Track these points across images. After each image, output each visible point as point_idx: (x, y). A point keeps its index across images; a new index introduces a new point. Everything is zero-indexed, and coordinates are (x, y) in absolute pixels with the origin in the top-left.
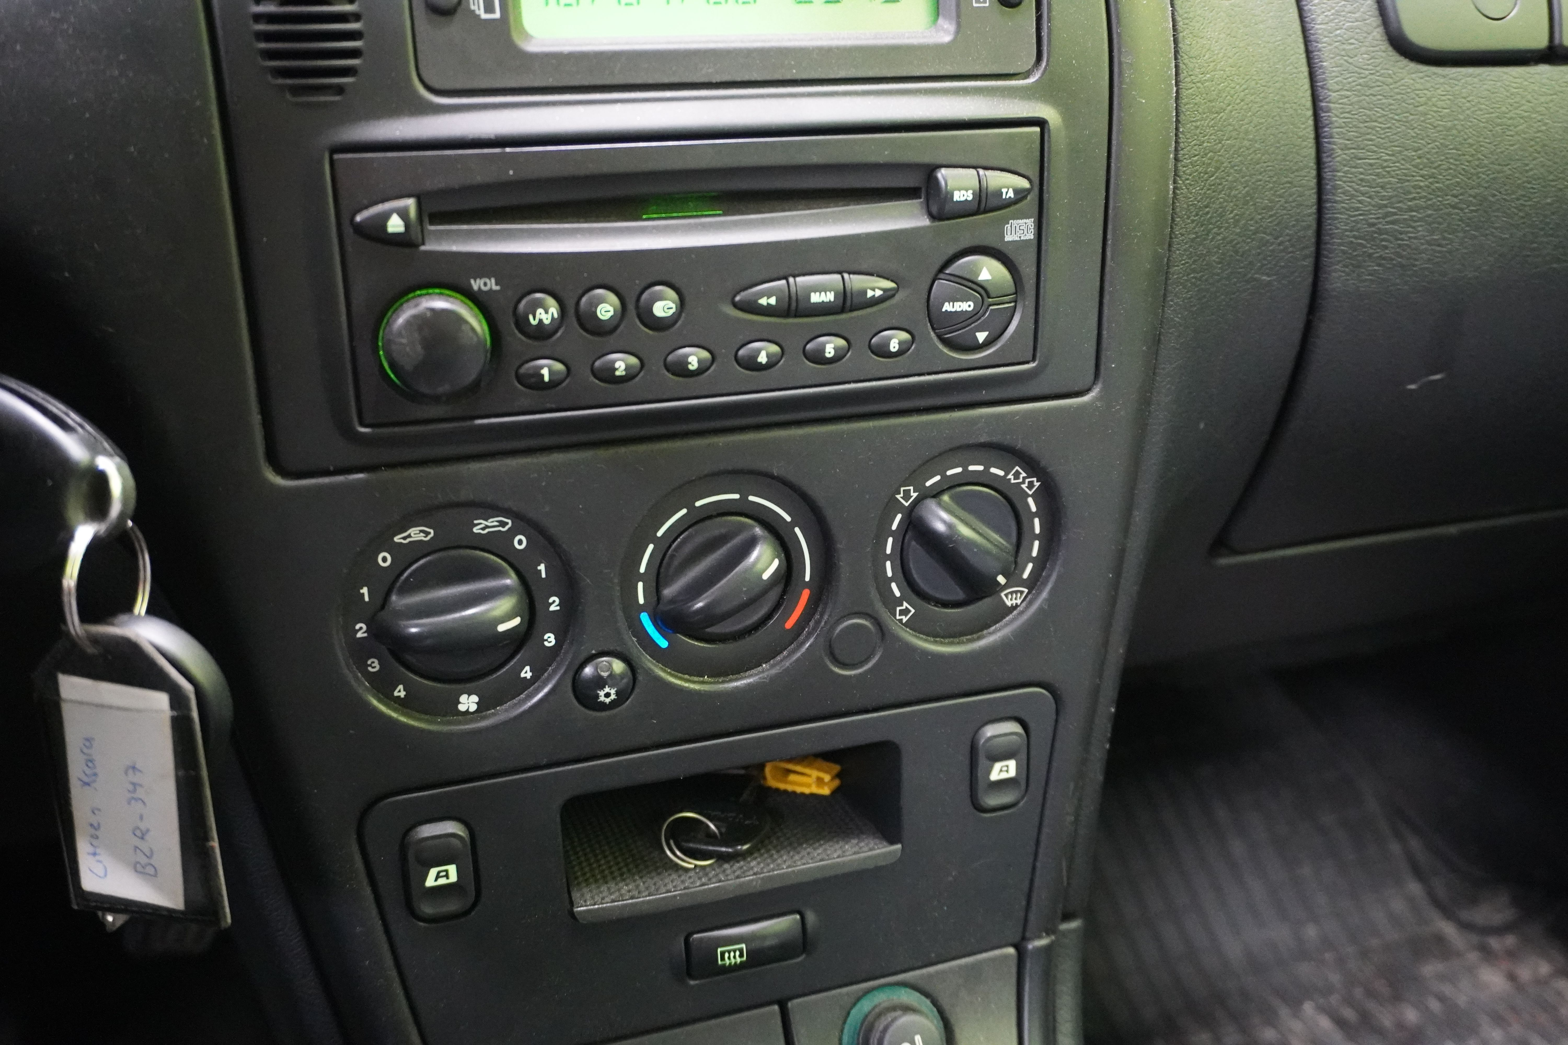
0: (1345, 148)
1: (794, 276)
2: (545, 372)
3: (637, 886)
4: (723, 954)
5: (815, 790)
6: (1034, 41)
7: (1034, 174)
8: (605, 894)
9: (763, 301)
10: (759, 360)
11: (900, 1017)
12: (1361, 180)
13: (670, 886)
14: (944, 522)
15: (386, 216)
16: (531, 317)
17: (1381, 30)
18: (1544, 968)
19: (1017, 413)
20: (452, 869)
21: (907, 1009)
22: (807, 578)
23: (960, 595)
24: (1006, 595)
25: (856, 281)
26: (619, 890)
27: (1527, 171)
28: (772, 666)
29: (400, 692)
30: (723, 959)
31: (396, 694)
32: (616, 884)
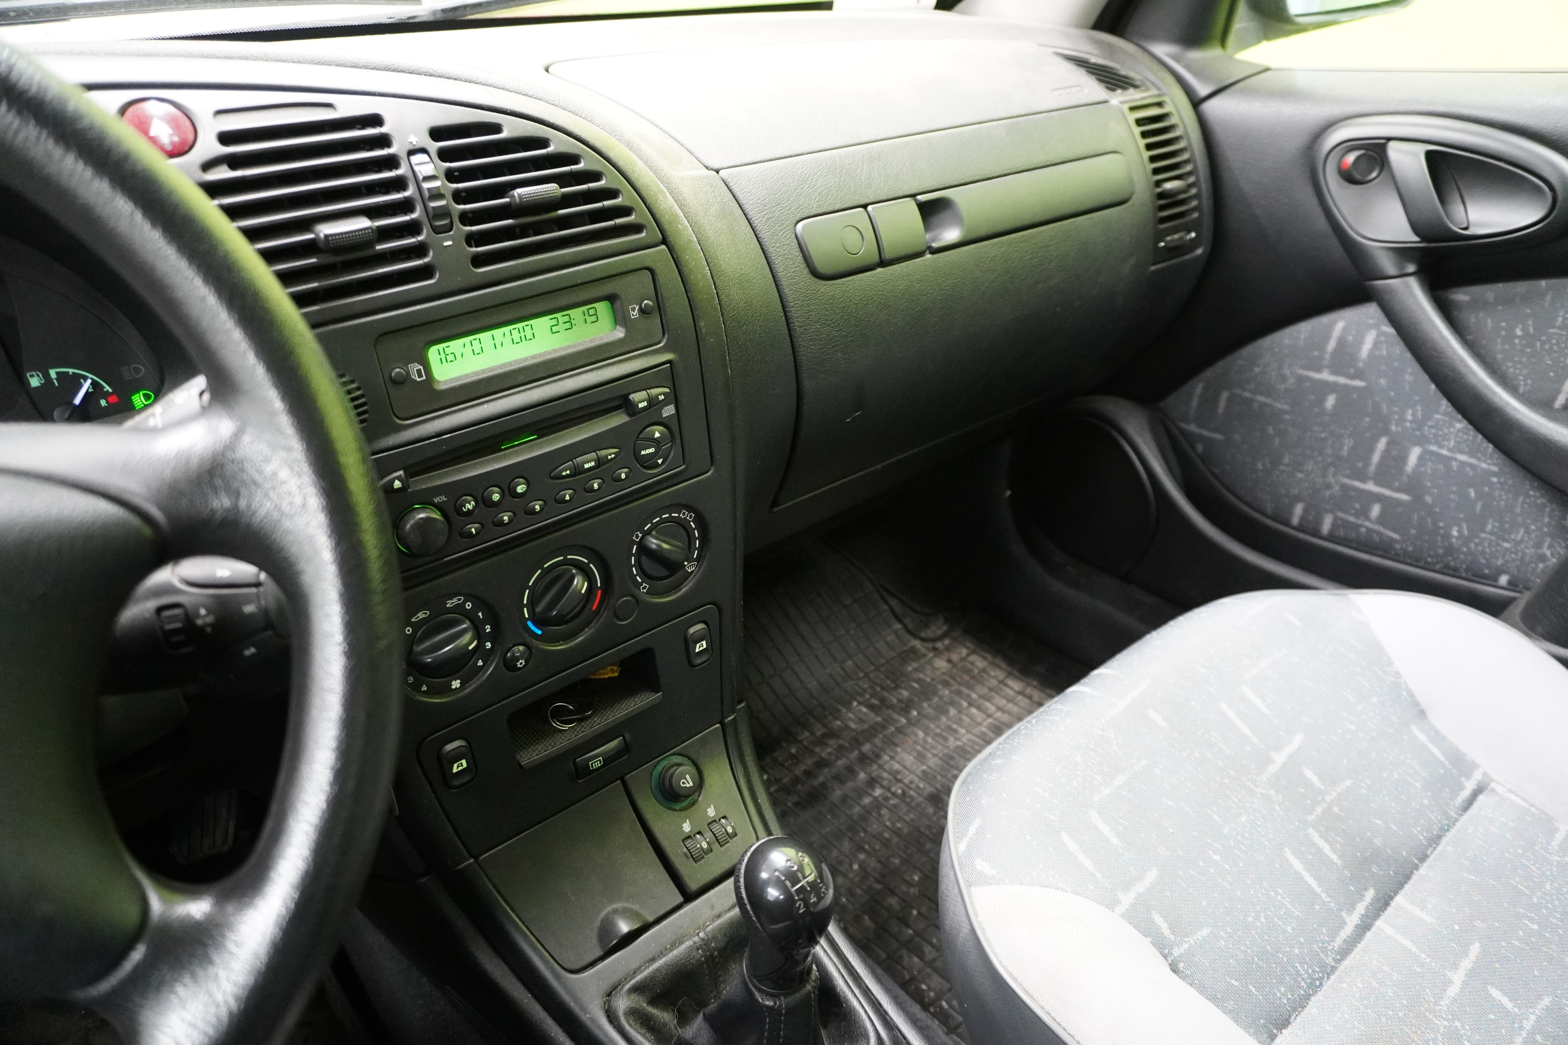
0: (801, 327)
1: (575, 459)
2: (473, 530)
3: (545, 745)
4: (592, 764)
5: (610, 675)
6: (661, 326)
7: (670, 385)
8: (531, 753)
9: (564, 473)
10: (566, 499)
11: (677, 769)
12: (811, 339)
13: (561, 741)
14: (655, 544)
15: (393, 481)
16: (464, 508)
17: (807, 269)
18: (964, 651)
19: (680, 488)
20: (464, 762)
21: (679, 765)
22: (599, 585)
23: (667, 573)
24: (688, 568)
25: (603, 453)
26: (537, 749)
27: (881, 318)
28: (591, 629)
29: (424, 688)
30: (592, 767)
31: (423, 689)
32: (535, 746)
